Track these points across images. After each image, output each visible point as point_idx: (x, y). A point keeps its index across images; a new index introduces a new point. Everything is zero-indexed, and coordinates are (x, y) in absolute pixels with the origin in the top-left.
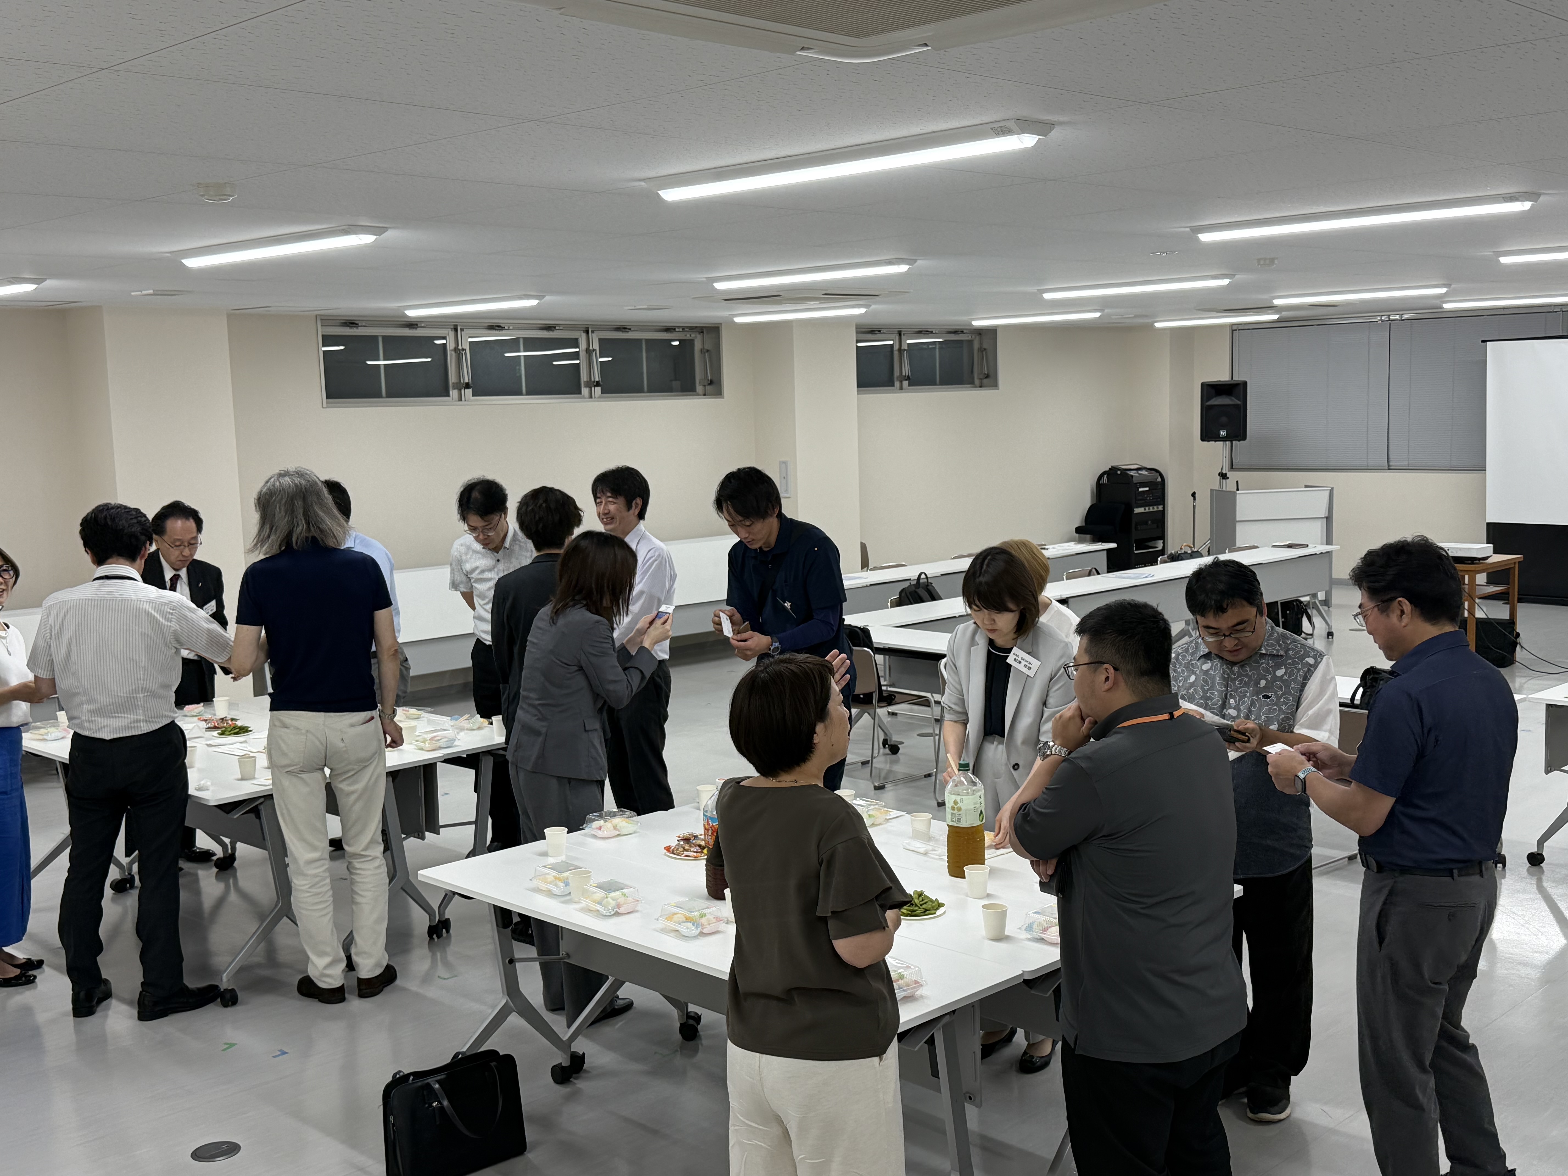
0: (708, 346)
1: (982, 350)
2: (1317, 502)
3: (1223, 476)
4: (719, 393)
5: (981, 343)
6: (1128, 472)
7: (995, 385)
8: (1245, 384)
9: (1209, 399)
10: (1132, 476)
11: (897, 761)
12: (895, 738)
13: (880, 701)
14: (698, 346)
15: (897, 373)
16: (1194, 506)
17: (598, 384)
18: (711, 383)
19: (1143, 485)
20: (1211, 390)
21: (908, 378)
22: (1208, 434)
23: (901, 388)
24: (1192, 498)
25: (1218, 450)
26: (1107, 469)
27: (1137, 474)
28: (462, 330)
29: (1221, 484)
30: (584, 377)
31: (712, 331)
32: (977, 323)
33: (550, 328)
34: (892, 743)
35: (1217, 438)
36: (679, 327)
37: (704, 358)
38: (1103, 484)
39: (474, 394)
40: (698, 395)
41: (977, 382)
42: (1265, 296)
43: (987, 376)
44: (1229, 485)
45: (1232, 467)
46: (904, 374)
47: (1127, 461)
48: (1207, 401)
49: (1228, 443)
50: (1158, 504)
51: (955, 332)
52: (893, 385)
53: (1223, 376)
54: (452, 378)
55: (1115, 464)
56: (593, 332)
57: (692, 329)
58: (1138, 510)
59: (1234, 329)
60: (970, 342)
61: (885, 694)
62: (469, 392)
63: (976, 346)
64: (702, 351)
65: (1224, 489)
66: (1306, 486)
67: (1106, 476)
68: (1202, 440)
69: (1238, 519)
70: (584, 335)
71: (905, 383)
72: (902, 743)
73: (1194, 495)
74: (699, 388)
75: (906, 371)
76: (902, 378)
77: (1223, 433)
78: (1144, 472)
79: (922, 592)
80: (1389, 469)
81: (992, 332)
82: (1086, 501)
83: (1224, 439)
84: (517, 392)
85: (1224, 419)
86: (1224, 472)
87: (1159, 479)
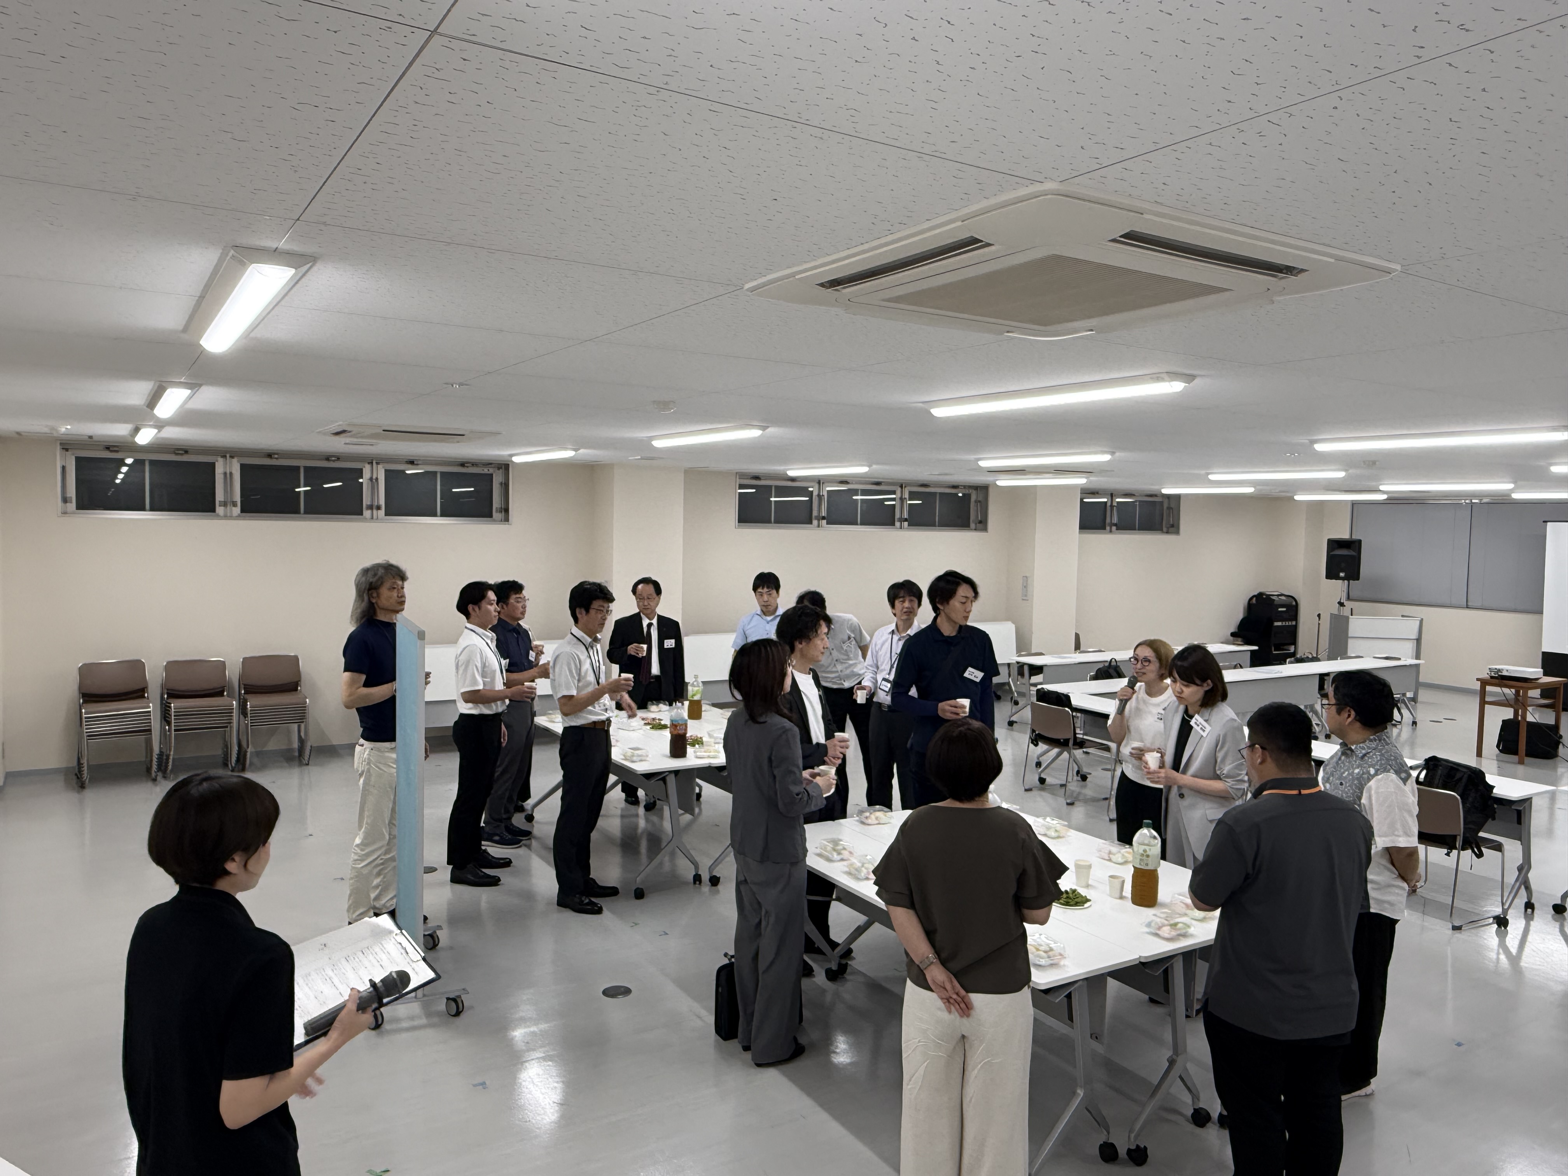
0: (980, 499)
1: (1169, 508)
2: (1410, 628)
3: (1341, 604)
4: (985, 529)
5: (1169, 504)
6: (1271, 597)
7: (1177, 532)
8: (1360, 542)
9: (1333, 550)
10: (1274, 600)
11: (1085, 787)
12: (1085, 770)
13: (1074, 745)
14: (973, 498)
15: (1108, 520)
16: (1319, 624)
17: (906, 520)
18: (980, 522)
19: (1282, 606)
20: (1334, 545)
21: (1116, 525)
22: (1331, 574)
23: (1111, 531)
24: (1318, 618)
25: (1338, 587)
26: (1256, 594)
27: (1277, 599)
28: (823, 483)
29: (1339, 610)
30: (897, 515)
31: (983, 489)
32: (1165, 491)
33: (878, 484)
34: (1083, 773)
35: (1337, 578)
36: (961, 486)
37: (977, 506)
38: (1253, 604)
39: (827, 524)
40: (972, 530)
41: (1165, 529)
42: (1374, 484)
43: (1172, 526)
44: (1346, 611)
45: (1348, 598)
46: (1113, 522)
47: (1271, 589)
48: (1331, 552)
49: (1346, 581)
50: (1291, 620)
51: (1151, 496)
52: (1105, 529)
53: (1345, 535)
54: (815, 513)
55: (1262, 590)
56: (905, 487)
57: (970, 487)
58: (1277, 624)
59: (1354, 504)
60: (1162, 503)
61: (1078, 741)
62: (824, 522)
63: (1165, 505)
64: (976, 502)
65: (1342, 614)
66: (1403, 616)
67: (1255, 599)
68: (1327, 577)
69: (1350, 635)
70: (899, 489)
71: (1114, 528)
72: (1090, 774)
73: (1319, 615)
74: (972, 525)
75: (1115, 520)
76: (1112, 525)
77: (1342, 575)
78: (1283, 598)
79: (1112, 671)
80: (1467, 608)
81: (1178, 497)
82: (1240, 615)
83: (1343, 579)
84: (854, 523)
85: (1343, 565)
86: (1342, 601)
87: (1294, 603)
